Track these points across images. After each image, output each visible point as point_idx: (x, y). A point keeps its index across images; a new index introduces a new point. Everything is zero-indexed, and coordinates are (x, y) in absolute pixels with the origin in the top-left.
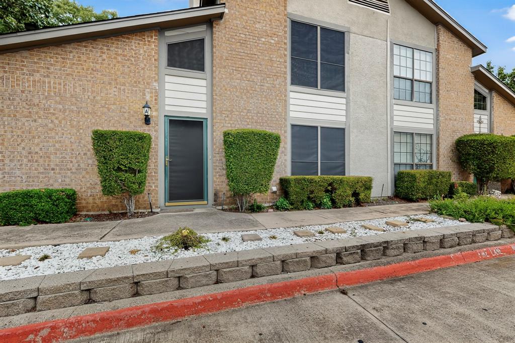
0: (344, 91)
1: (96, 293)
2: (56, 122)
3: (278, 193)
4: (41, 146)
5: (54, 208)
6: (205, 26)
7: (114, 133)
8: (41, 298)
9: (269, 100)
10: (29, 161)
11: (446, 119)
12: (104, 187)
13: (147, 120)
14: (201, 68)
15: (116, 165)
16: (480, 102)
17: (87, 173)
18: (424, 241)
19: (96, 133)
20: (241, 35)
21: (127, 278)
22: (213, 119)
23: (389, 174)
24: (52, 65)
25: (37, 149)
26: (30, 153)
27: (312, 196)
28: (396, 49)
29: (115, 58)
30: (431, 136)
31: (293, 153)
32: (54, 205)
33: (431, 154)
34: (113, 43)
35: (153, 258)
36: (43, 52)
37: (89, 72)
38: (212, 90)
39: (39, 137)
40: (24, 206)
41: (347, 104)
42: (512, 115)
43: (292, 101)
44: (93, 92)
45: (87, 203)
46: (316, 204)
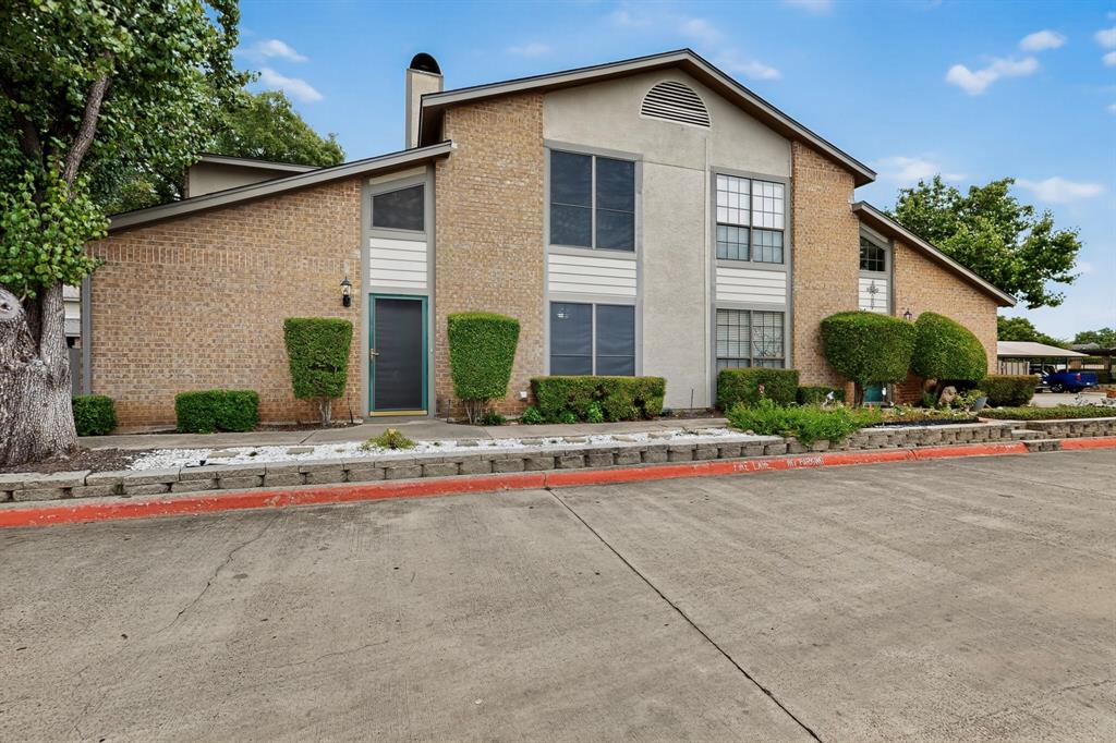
0: (633, 250)
1: (311, 476)
2: (232, 305)
3: (529, 401)
4: (214, 337)
5: (238, 412)
6: (425, 167)
7: (310, 322)
8: (268, 476)
9: (517, 268)
10: (200, 356)
11: (807, 288)
12: (297, 388)
13: (346, 301)
14: (420, 227)
15: (312, 362)
16: (873, 260)
17: (270, 371)
18: (669, 452)
19: (288, 322)
20: (477, 178)
21: (338, 465)
22: (435, 297)
23: (708, 374)
24: (227, 233)
25: (210, 342)
26: (201, 346)
27: (572, 404)
28: (721, 183)
29: (306, 220)
30: (782, 313)
31: (553, 345)
32: (237, 409)
33: (783, 343)
34: (302, 200)
35: (358, 454)
36: (217, 218)
37: (272, 240)
38: (435, 258)
39: (212, 325)
40: (204, 410)
41: (639, 270)
42: (930, 278)
43: (551, 268)
44: (277, 266)
45: (270, 410)
46: (580, 416)
